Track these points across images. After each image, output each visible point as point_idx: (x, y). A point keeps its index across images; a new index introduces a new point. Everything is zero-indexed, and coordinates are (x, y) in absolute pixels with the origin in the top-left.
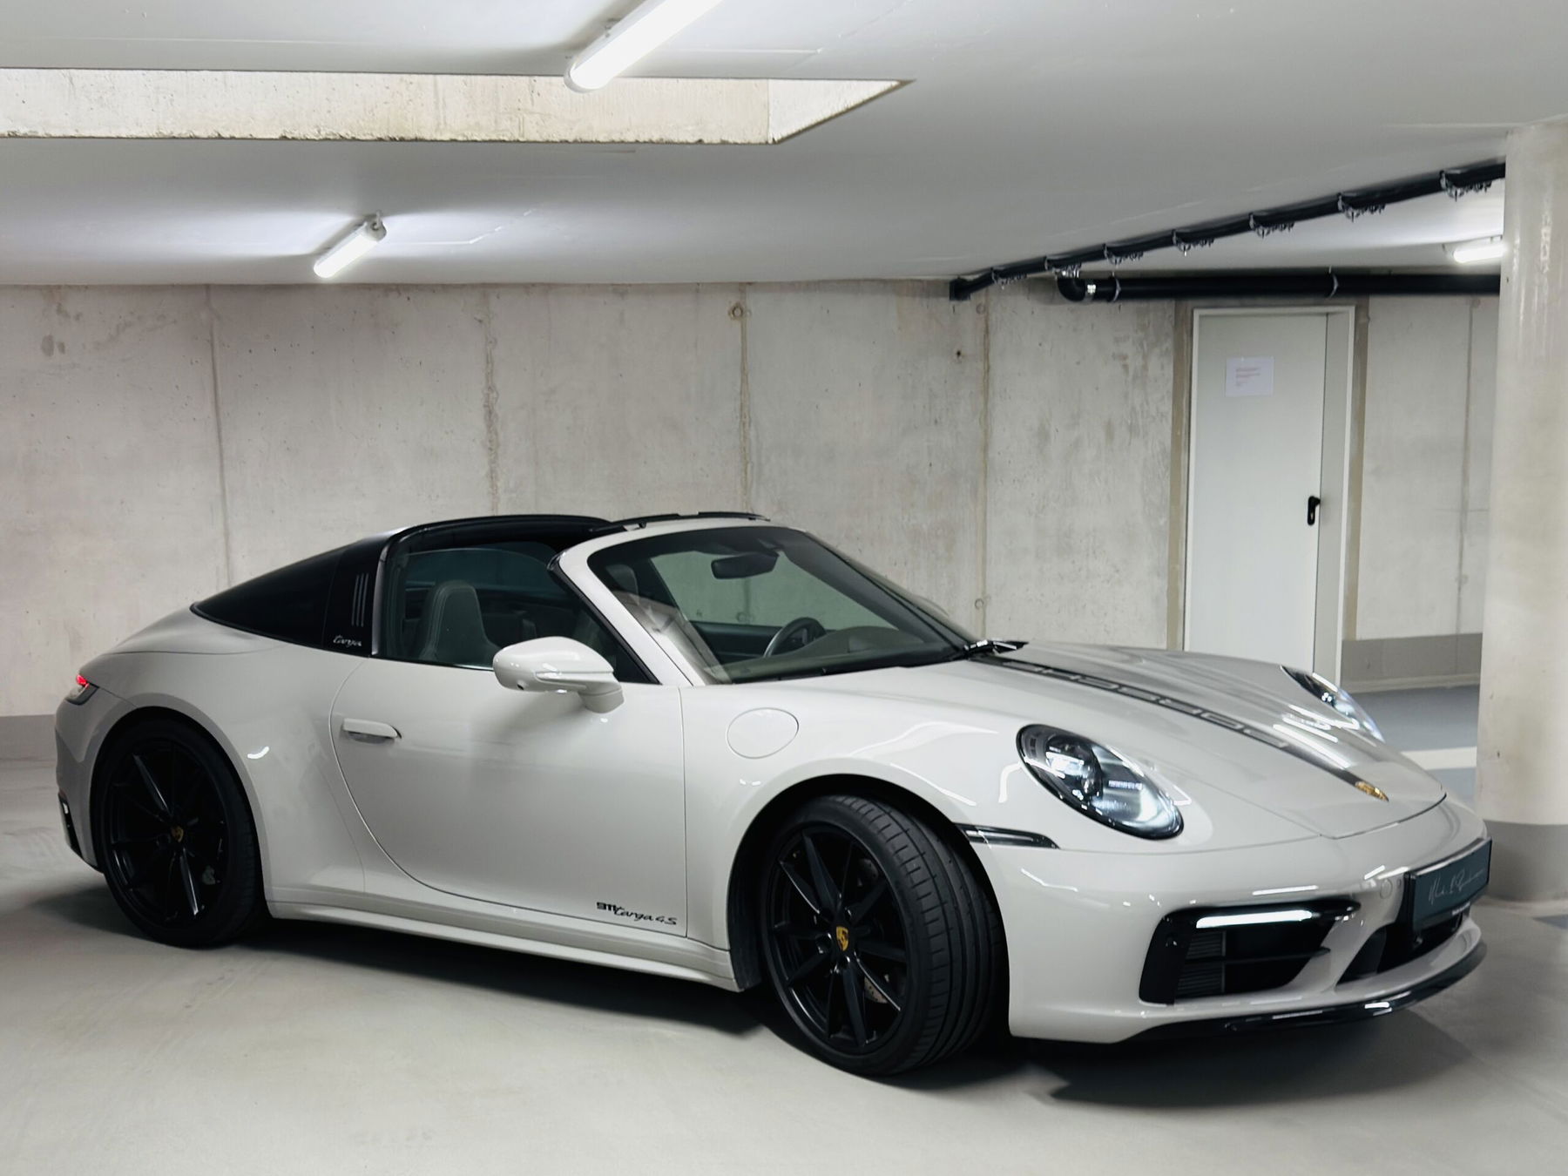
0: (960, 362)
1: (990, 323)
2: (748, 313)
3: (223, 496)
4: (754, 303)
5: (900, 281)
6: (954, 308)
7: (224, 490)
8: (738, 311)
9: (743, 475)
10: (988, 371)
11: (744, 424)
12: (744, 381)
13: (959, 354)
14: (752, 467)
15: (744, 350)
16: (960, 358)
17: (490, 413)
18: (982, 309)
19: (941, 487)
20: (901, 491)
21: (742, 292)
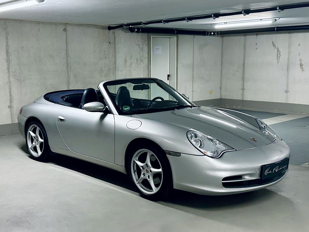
0: (110, 44)
1: (115, 36)
2: (67, 30)
4: (69, 28)
5: (98, 25)
6: (108, 32)
8: (65, 30)
9: (67, 68)
11: (67, 56)
12: (67, 47)
13: (110, 42)
14: (69, 67)
15: (67, 39)
17: (7, 52)
18: (114, 32)
19: (107, 72)
20: (100, 73)
21: (66, 25)
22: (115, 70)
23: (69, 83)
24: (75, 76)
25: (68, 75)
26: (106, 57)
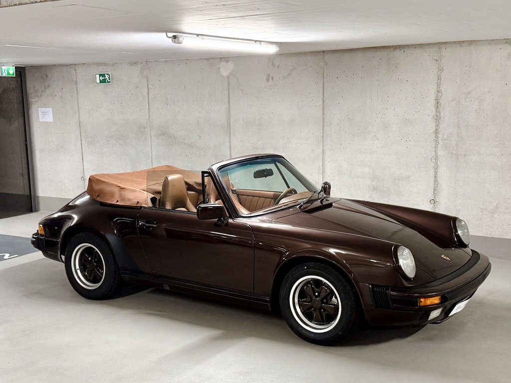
3: (323, 137)
7: (323, 135)
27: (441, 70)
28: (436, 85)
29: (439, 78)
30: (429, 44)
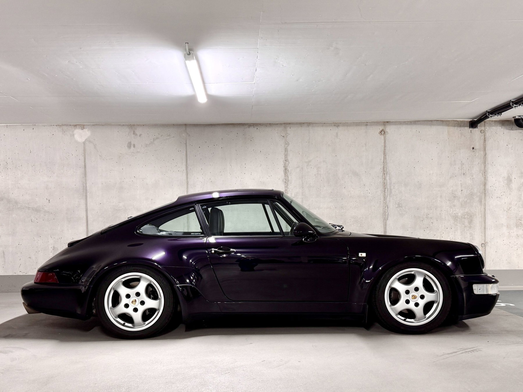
0: (474, 152)
1: (486, 137)
2: (387, 133)
4: (390, 129)
5: (449, 121)
6: (471, 131)
8: (383, 132)
9: (384, 192)
10: (485, 155)
11: (384, 174)
12: (385, 158)
13: (473, 148)
14: (388, 190)
15: (385, 146)
16: (474, 150)
17: (286, 170)
18: (482, 131)
19: (466, 199)
20: (449, 200)
21: (384, 125)
22: (483, 196)
23: (386, 217)
24: (399, 206)
25: (386, 203)
26: (464, 174)
27: (287, 144)
28: (284, 156)
29: (286, 150)
30: (277, 124)
